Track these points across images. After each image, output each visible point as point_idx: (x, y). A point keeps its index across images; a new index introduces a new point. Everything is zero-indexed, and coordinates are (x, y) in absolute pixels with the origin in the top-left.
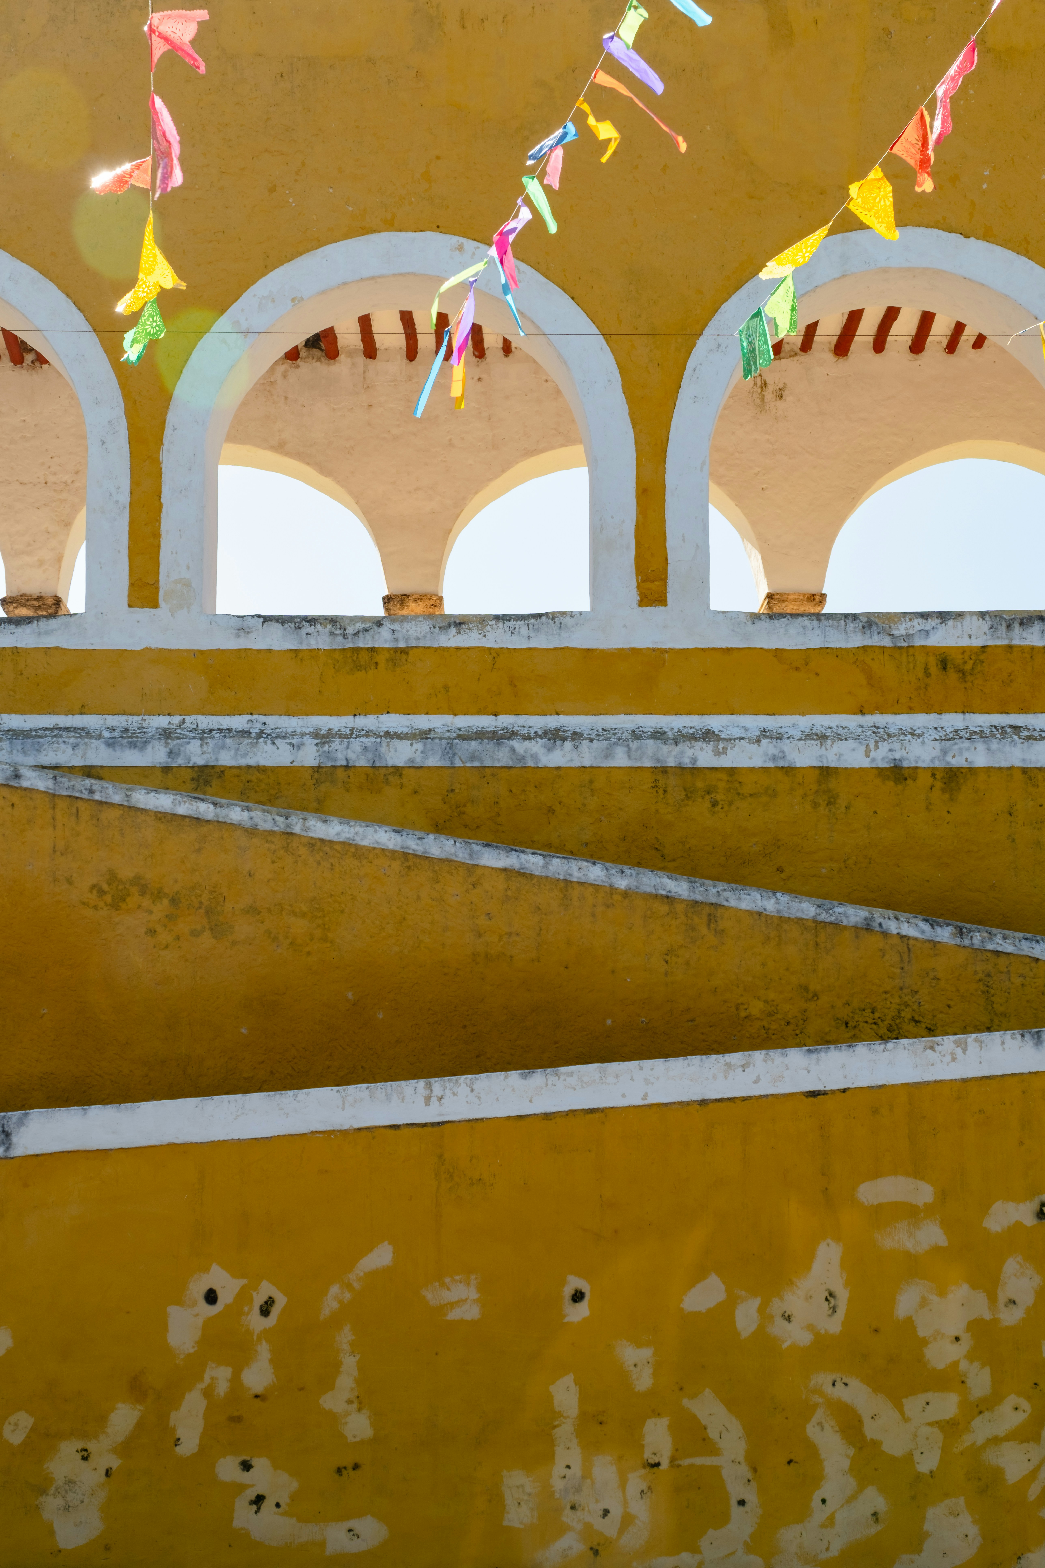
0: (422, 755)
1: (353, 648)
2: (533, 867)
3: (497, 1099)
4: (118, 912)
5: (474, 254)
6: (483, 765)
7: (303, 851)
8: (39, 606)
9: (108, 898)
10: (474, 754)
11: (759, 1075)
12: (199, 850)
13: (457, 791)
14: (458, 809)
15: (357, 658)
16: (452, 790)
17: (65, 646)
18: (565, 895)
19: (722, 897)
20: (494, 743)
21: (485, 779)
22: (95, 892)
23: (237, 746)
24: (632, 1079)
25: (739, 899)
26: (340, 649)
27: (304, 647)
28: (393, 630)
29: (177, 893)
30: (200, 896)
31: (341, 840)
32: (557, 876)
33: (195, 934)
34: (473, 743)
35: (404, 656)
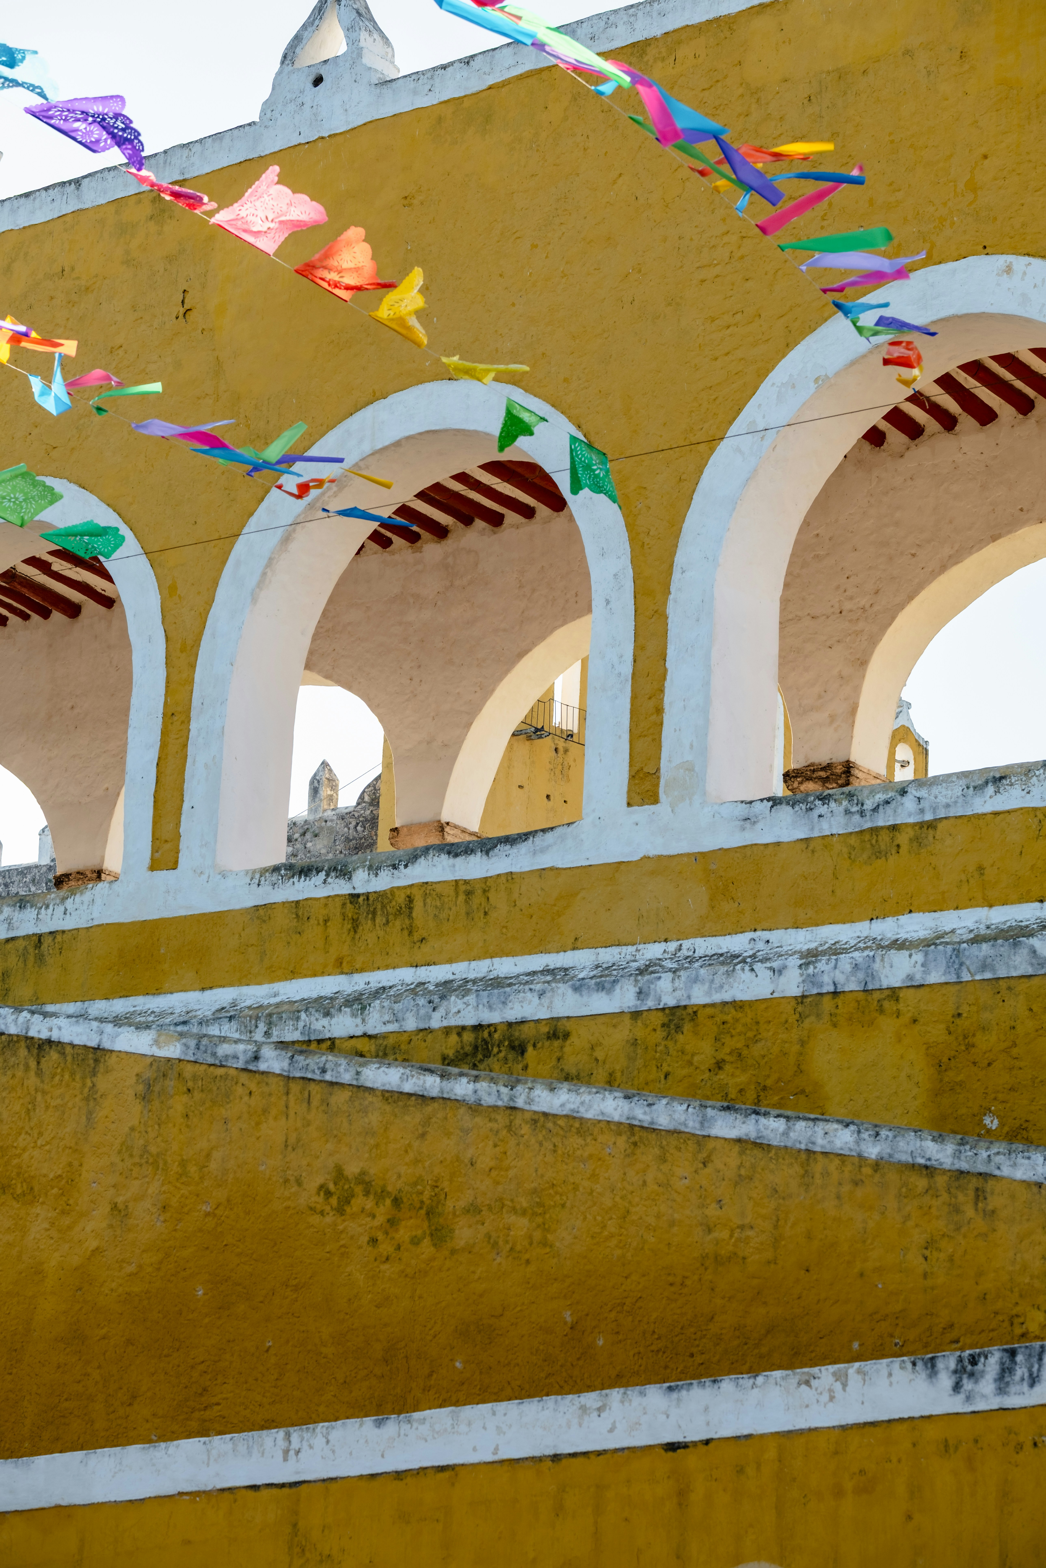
0: (923, 969)
1: (871, 829)
2: (772, 1135)
3: (351, 1453)
4: (343, 1218)
5: (1025, 273)
6: (995, 976)
7: (526, 1129)
8: (827, 777)
9: (334, 1201)
10: (985, 961)
11: (615, 1422)
12: (423, 1135)
13: (965, 1015)
14: (967, 1041)
15: (877, 841)
16: (959, 1015)
17: (560, 865)
18: (806, 1171)
19: (993, 1164)
20: (1009, 944)
21: (999, 995)
22: (322, 1194)
23: (711, 977)
24: (484, 1428)
25: (1015, 1165)
26: (856, 832)
27: (816, 834)
28: (919, 798)
29: (400, 1191)
30: (422, 1193)
31: (564, 1113)
32: (798, 1146)
33: (416, 1241)
34: (984, 946)
35: (931, 831)
